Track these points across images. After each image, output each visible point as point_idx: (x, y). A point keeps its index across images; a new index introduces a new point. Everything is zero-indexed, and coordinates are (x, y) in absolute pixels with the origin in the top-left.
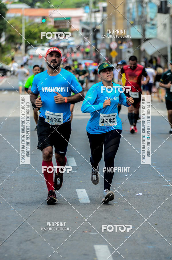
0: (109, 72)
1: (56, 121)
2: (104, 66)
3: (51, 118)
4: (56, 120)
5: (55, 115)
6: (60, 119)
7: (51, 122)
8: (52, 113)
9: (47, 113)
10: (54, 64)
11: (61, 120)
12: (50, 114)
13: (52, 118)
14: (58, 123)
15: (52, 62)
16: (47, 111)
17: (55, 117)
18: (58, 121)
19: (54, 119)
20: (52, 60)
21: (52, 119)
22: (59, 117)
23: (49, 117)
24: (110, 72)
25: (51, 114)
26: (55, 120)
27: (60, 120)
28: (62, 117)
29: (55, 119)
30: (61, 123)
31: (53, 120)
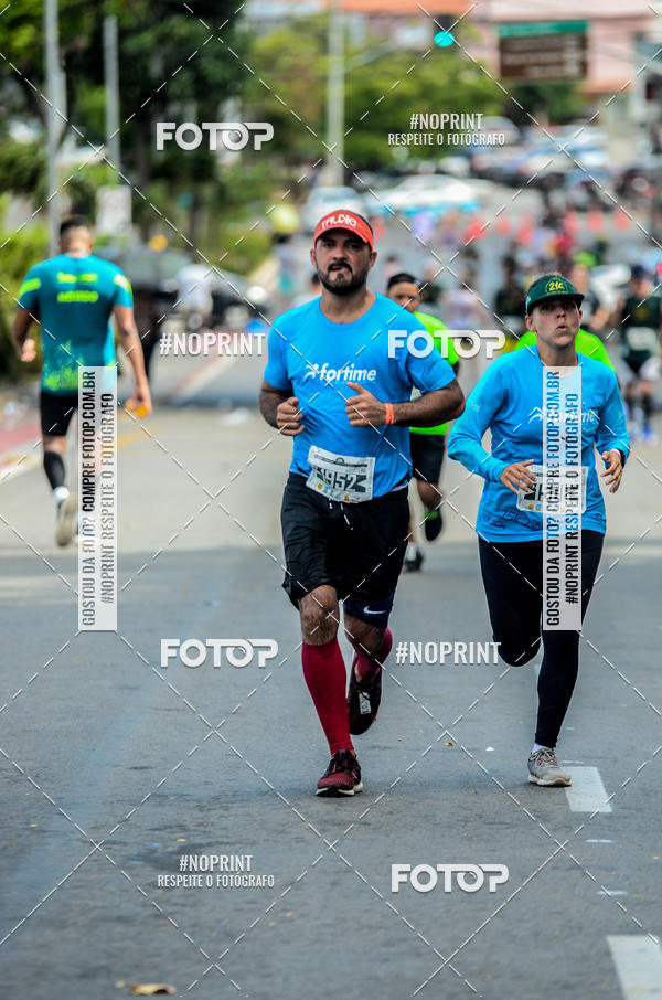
0: (562, 313)
1: (346, 486)
2: (549, 287)
3: (330, 476)
4: (348, 483)
5: (343, 464)
6: (362, 478)
7: (329, 491)
8: (333, 456)
9: (316, 456)
10: (340, 276)
11: (368, 484)
12: (323, 459)
13: (333, 475)
14: (353, 497)
15: (331, 268)
16: (314, 449)
17: (342, 471)
18: (353, 488)
19: (338, 479)
20: (333, 262)
21: (332, 479)
22: (358, 471)
23: (323, 471)
24: (567, 313)
25: (329, 461)
26: (343, 482)
27: (361, 484)
28: (369, 472)
29: (345, 478)
30: (368, 495)
31: (335, 482)
